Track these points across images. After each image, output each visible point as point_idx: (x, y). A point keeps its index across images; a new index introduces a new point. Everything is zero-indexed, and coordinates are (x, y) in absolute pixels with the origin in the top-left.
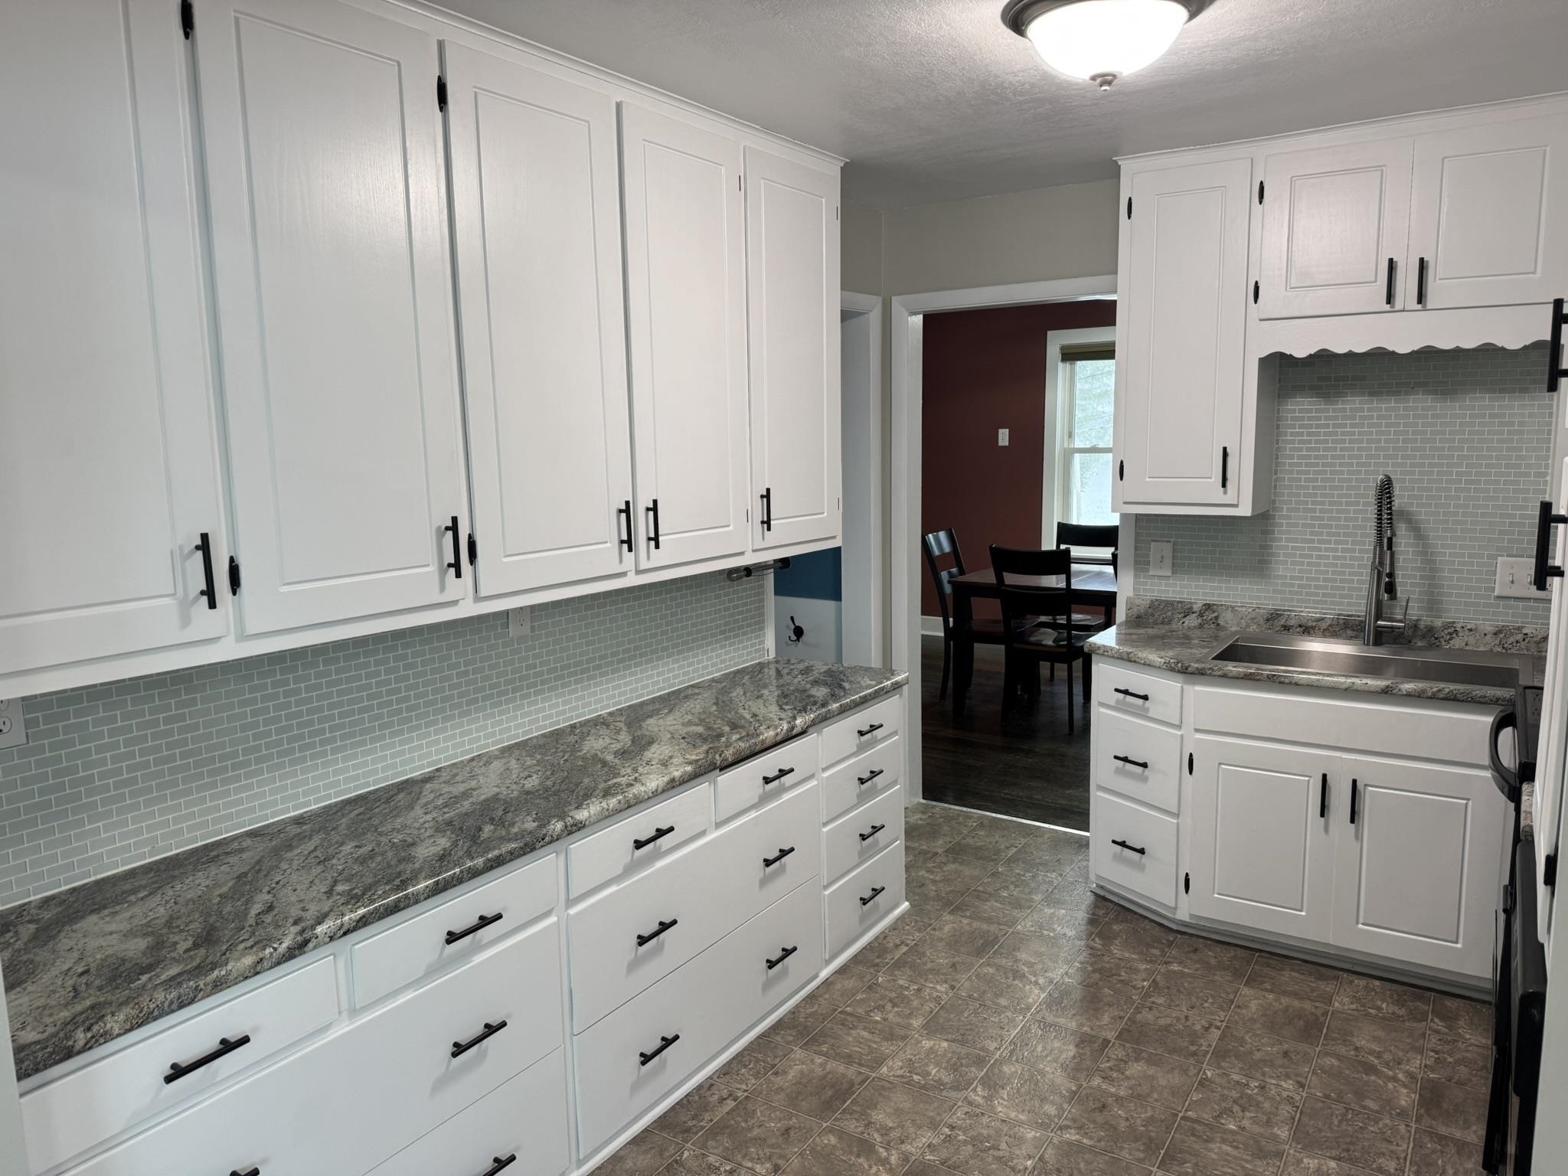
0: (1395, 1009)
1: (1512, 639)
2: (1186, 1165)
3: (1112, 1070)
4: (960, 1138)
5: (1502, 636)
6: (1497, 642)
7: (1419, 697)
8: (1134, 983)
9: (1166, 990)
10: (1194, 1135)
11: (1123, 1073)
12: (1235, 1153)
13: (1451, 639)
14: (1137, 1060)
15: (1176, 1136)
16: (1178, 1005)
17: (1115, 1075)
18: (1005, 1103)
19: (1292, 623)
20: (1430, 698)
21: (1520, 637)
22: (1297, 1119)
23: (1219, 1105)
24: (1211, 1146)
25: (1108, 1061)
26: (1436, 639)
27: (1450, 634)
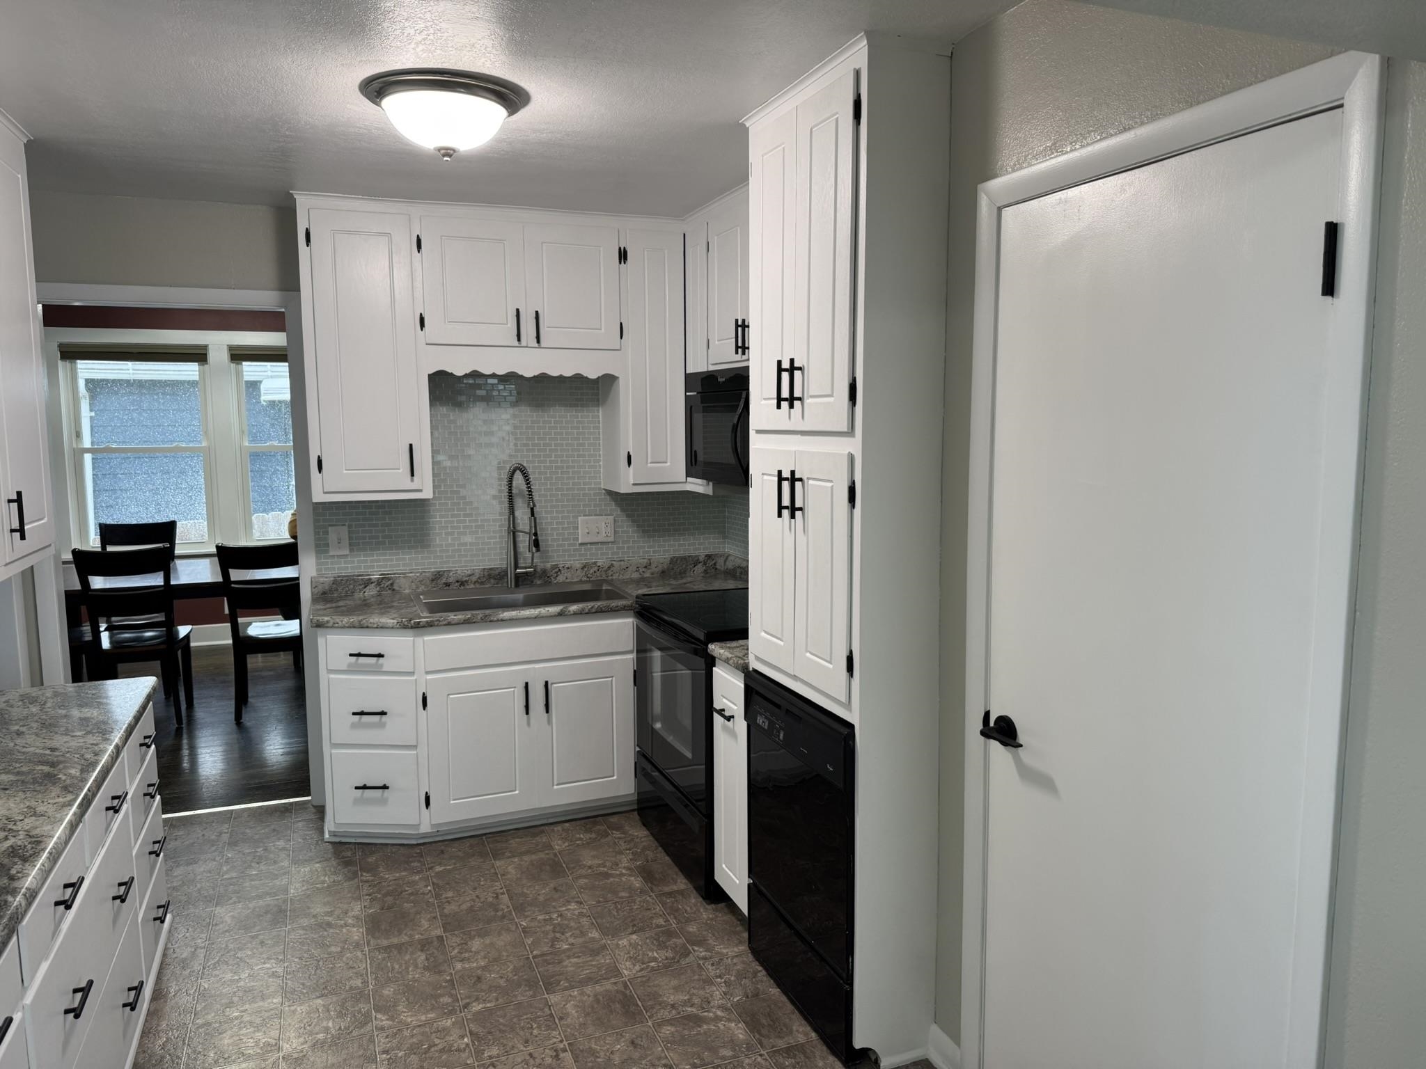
0: (588, 836)
1: (592, 571)
2: (562, 983)
3: (462, 953)
4: (400, 1055)
5: (586, 569)
6: (584, 573)
7: (581, 614)
8: (421, 891)
9: (447, 886)
10: (549, 964)
11: (471, 951)
12: (580, 960)
13: (557, 576)
14: (472, 938)
15: (540, 969)
16: (464, 892)
17: (467, 955)
18: (410, 1014)
19: (451, 580)
20: (587, 613)
21: (596, 569)
22: (594, 922)
23: (547, 938)
24: (565, 964)
25: (454, 949)
26: (548, 577)
27: (557, 573)
